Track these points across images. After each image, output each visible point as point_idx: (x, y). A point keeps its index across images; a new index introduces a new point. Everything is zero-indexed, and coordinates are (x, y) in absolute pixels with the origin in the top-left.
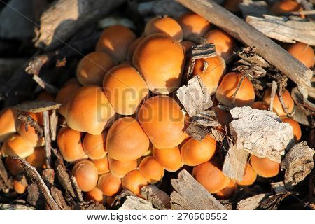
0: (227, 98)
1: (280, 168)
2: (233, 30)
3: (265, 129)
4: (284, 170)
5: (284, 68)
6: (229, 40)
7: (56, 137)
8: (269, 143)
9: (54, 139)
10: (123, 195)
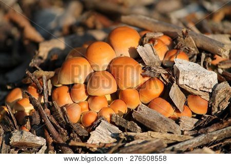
0: (171, 61)
1: (209, 105)
2: (173, 31)
3: (199, 72)
4: (212, 106)
5: (210, 45)
6: (170, 38)
7: (52, 93)
8: (202, 81)
9: (50, 94)
10: (98, 121)
